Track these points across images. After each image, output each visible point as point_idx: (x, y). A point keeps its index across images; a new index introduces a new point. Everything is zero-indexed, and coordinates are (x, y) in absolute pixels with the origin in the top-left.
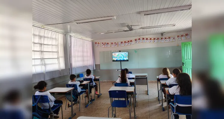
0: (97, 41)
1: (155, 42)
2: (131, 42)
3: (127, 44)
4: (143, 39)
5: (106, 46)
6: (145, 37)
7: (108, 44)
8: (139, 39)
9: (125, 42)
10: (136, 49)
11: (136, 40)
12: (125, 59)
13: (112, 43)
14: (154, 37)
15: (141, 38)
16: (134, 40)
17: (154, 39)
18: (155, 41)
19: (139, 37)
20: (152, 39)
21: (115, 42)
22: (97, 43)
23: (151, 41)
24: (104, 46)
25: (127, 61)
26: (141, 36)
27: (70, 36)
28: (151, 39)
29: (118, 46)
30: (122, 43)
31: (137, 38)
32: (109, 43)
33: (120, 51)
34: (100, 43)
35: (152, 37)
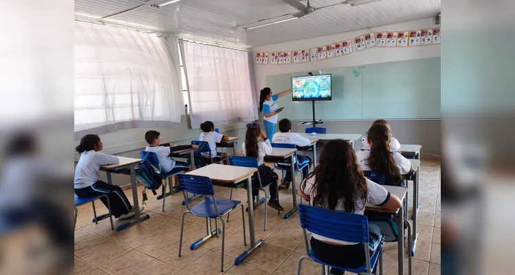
0: (259, 50)
1: (415, 42)
2: (344, 48)
3: (332, 53)
4: (379, 36)
5: (280, 62)
6: (384, 30)
7: (286, 55)
8: (368, 37)
9: (328, 48)
10: (359, 67)
11: (357, 41)
12: (324, 94)
13: (296, 54)
14: (412, 30)
15: (372, 35)
16: (354, 42)
17: (412, 34)
18: (412, 41)
19: (366, 32)
20: (406, 33)
21: (303, 49)
22: (262, 54)
23: (400, 42)
24: (275, 62)
25: (329, 98)
26: (372, 30)
27: (181, 41)
28: (401, 35)
29: (310, 59)
30: (320, 50)
31: (361, 34)
32: (289, 53)
33: (310, 74)
34: (267, 54)
35: (405, 28)
